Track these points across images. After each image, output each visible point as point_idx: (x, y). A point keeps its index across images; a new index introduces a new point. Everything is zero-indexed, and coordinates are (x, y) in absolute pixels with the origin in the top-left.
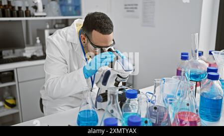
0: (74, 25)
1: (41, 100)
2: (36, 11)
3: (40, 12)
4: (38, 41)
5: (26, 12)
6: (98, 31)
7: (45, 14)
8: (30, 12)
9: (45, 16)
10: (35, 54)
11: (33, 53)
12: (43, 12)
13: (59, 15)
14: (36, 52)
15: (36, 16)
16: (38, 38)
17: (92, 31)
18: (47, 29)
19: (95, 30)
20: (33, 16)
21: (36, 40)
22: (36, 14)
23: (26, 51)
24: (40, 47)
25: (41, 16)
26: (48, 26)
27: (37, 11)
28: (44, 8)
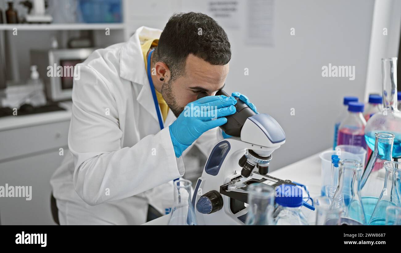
0: (135, 40)
1: (53, 201)
2: (29, 12)
3: (39, 15)
4: (35, 75)
5: (7, 12)
6: (201, 57)
7: (48, 19)
8: (16, 13)
9: (48, 23)
10: (28, 101)
11: (25, 98)
12: (46, 13)
13: (77, 21)
14: (31, 96)
15: (31, 23)
16: (34, 68)
17: (186, 56)
18: (52, 49)
19: (195, 53)
20: (24, 22)
21: (30, 72)
22: (30, 18)
23: (9, 96)
24: (39, 87)
25: (40, 23)
26: (55, 44)
27: (32, 11)
28: (46, 6)
